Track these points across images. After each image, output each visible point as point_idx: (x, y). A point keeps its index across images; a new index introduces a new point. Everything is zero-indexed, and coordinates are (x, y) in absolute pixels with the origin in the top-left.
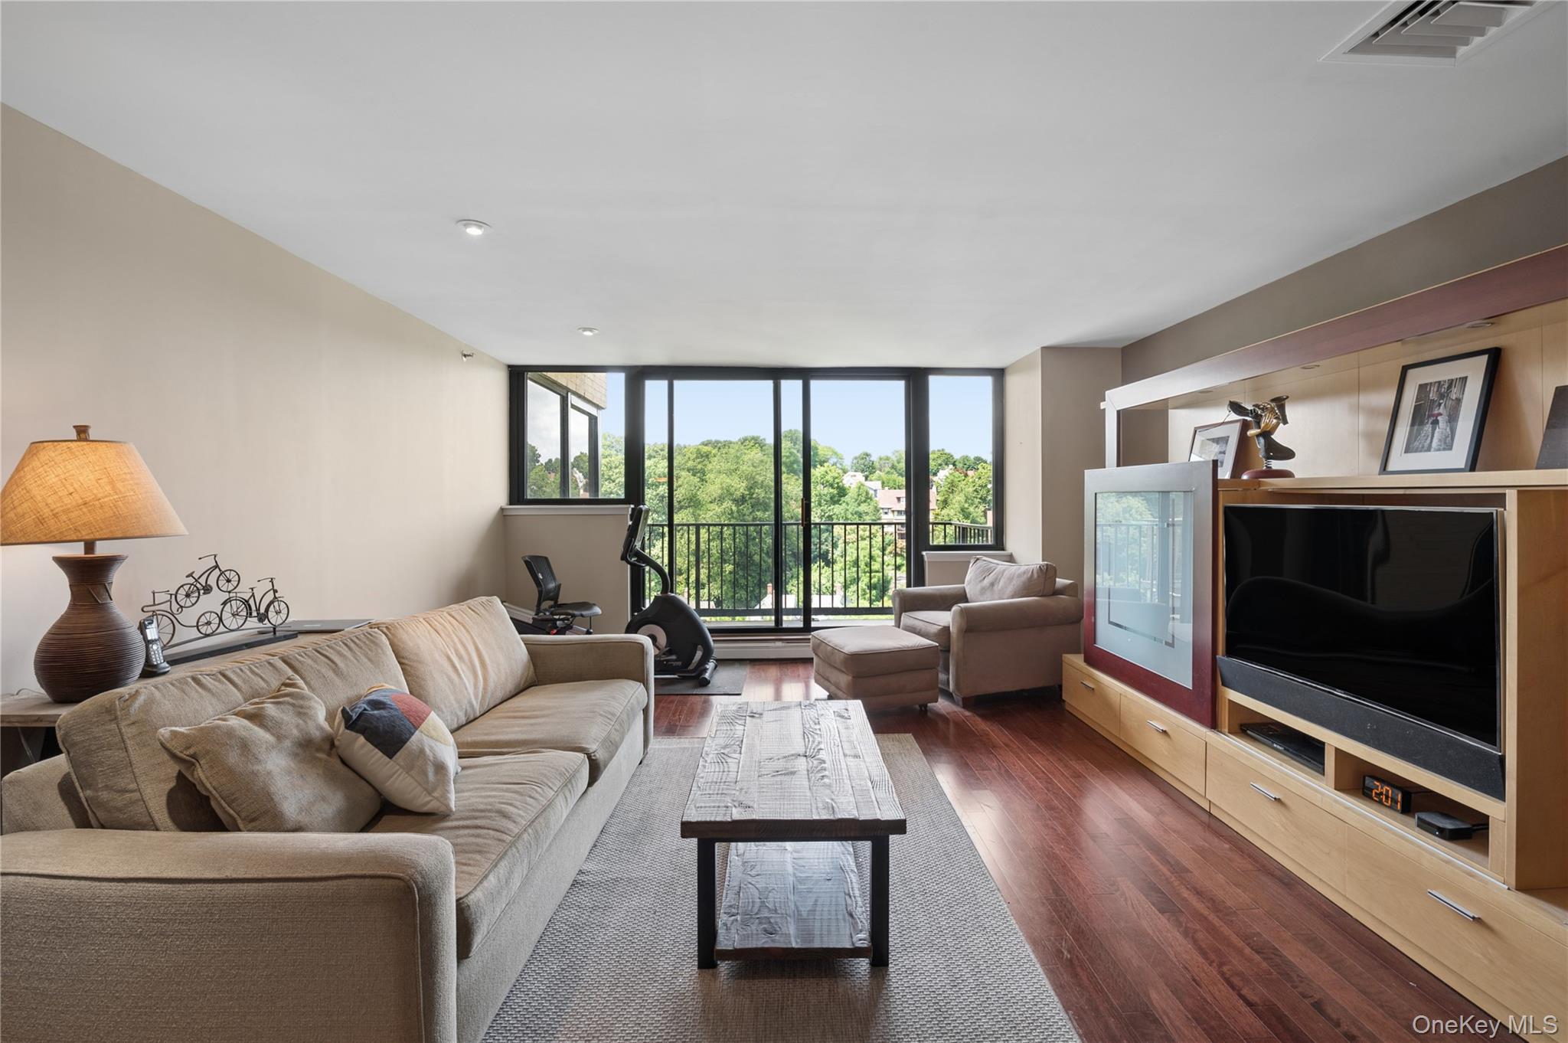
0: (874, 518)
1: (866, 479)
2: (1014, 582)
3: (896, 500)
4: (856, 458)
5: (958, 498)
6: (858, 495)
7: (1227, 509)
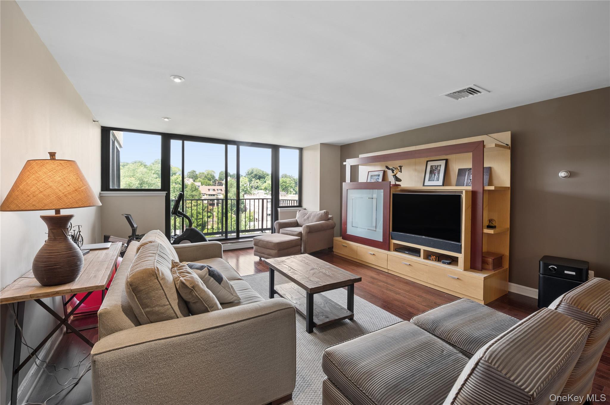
0: (199, 197)
1: (194, 181)
2: (316, 217)
3: (208, 190)
4: (189, 173)
5: (233, 190)
6: (192, 188)
7: (393, 194)
